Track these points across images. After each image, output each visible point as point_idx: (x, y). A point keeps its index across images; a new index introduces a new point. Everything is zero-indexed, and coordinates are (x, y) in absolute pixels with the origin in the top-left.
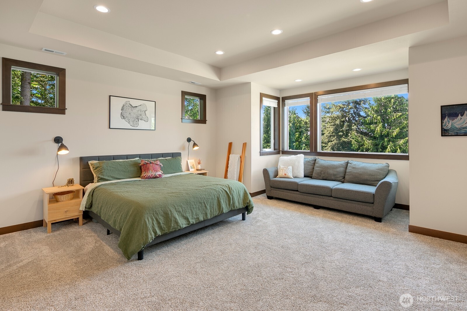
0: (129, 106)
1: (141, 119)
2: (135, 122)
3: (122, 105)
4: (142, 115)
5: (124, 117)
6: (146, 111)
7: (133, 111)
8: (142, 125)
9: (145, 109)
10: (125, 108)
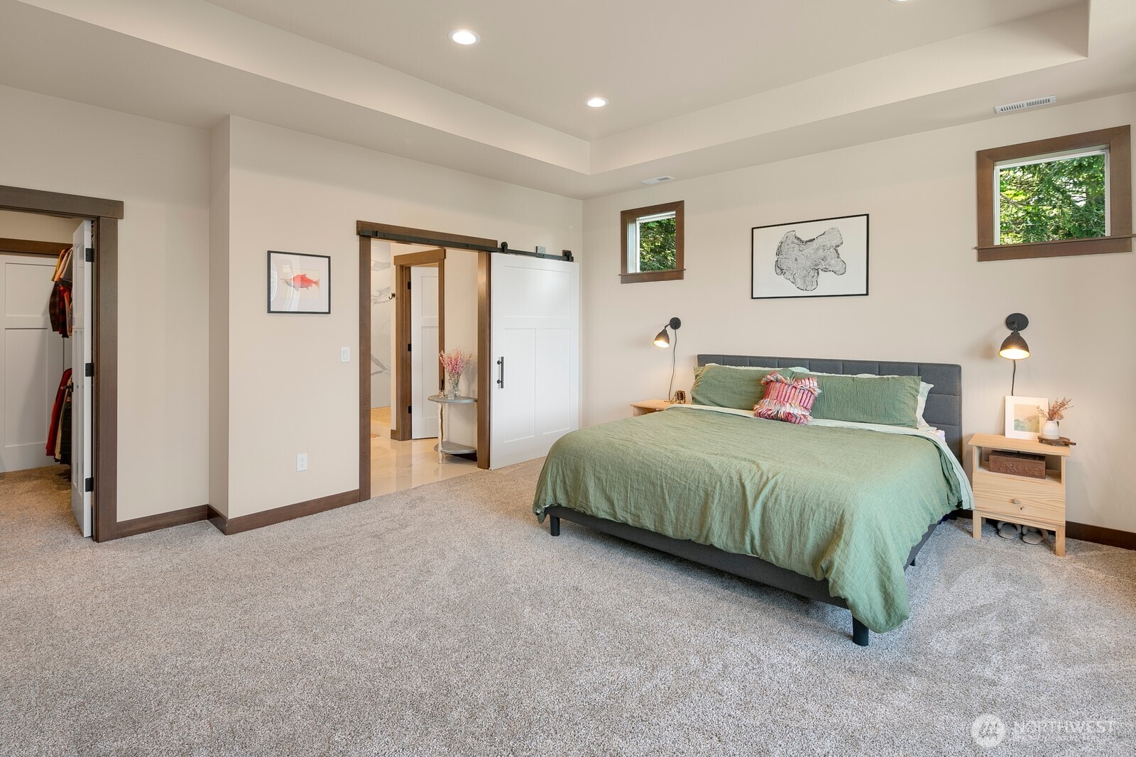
0: (793, 242)
1: (825, 270)
2: (809, 279)
3: (778, 244)
4: (829, 259)
5: (782, 270)
6: (838, 246)
7: (803, 252)
8: (827, 283)
9: (835, 242)
10: (784, 248)
